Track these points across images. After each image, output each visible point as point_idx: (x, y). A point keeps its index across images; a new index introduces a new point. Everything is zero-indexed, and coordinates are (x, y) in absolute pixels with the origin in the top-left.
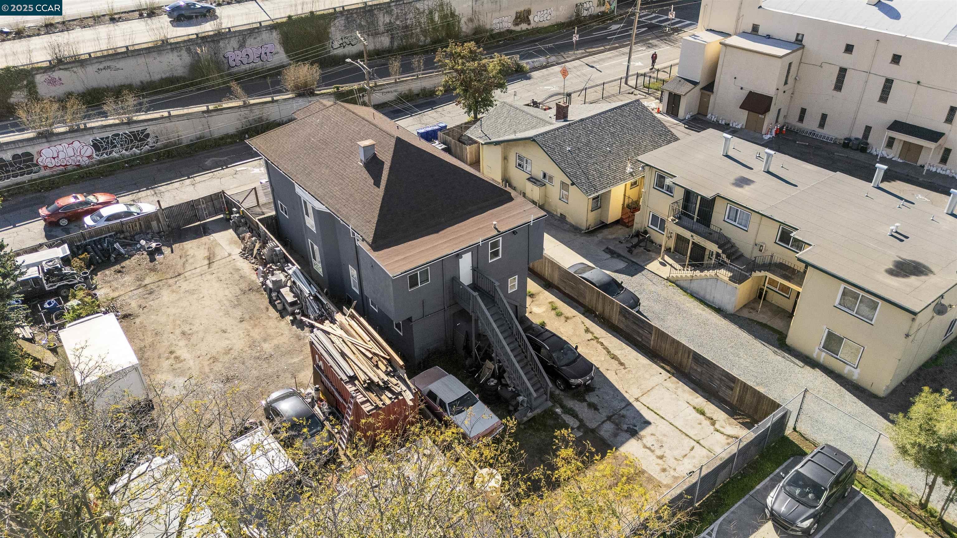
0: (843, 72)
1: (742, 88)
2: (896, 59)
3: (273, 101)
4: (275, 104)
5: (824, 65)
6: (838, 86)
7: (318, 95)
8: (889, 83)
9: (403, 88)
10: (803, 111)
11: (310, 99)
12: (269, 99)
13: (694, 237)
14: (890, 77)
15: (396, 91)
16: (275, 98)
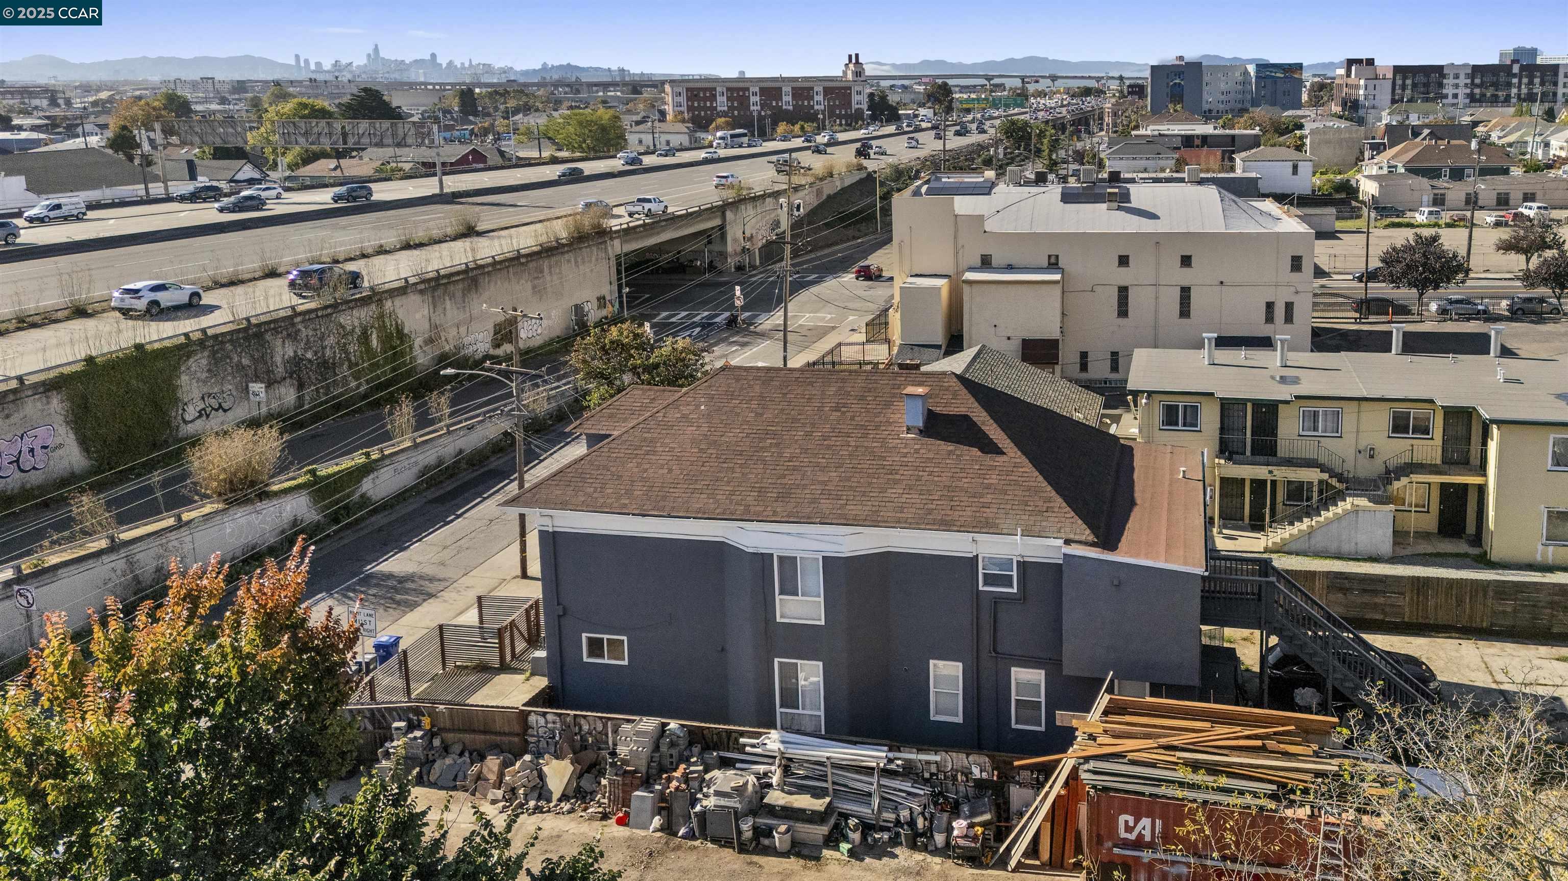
0: (1123, 291)
1: (1009, 338)
2: (1186, 261)
3: (181, 525)
4: (184, 532)
5: (1098, 289)
6: (1123, 312)
7: (276, 494)
8: (1185, 292)
9: (428, 457)
10: (1084, 355)
11: (259, 505)
12: (171, 522)
13: (1275, 473)
14: (1185, 284)
15: (416, 463)
16: (185, 517)
